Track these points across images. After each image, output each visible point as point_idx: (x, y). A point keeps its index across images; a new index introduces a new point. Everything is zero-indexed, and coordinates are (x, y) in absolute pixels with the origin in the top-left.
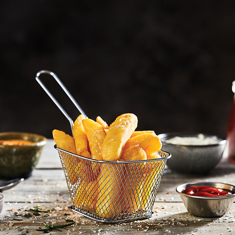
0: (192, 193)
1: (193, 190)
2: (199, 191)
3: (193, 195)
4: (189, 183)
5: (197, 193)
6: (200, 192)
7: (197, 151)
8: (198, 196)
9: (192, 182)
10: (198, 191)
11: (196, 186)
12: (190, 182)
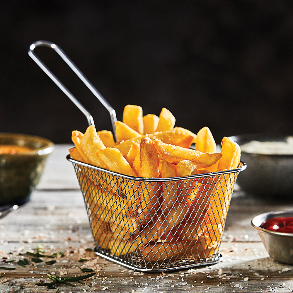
0: (276, 227)
1: (277, 223)
2: (287, 224)
3: (277, 231)
4: (272, 213)
5: (284, 228)
6: (289, 227)
7: (284, 163)
8: (286, 232)
9: (277, 211)
10: (285, 224)
11: (282, 218)
12: (274, 211)
